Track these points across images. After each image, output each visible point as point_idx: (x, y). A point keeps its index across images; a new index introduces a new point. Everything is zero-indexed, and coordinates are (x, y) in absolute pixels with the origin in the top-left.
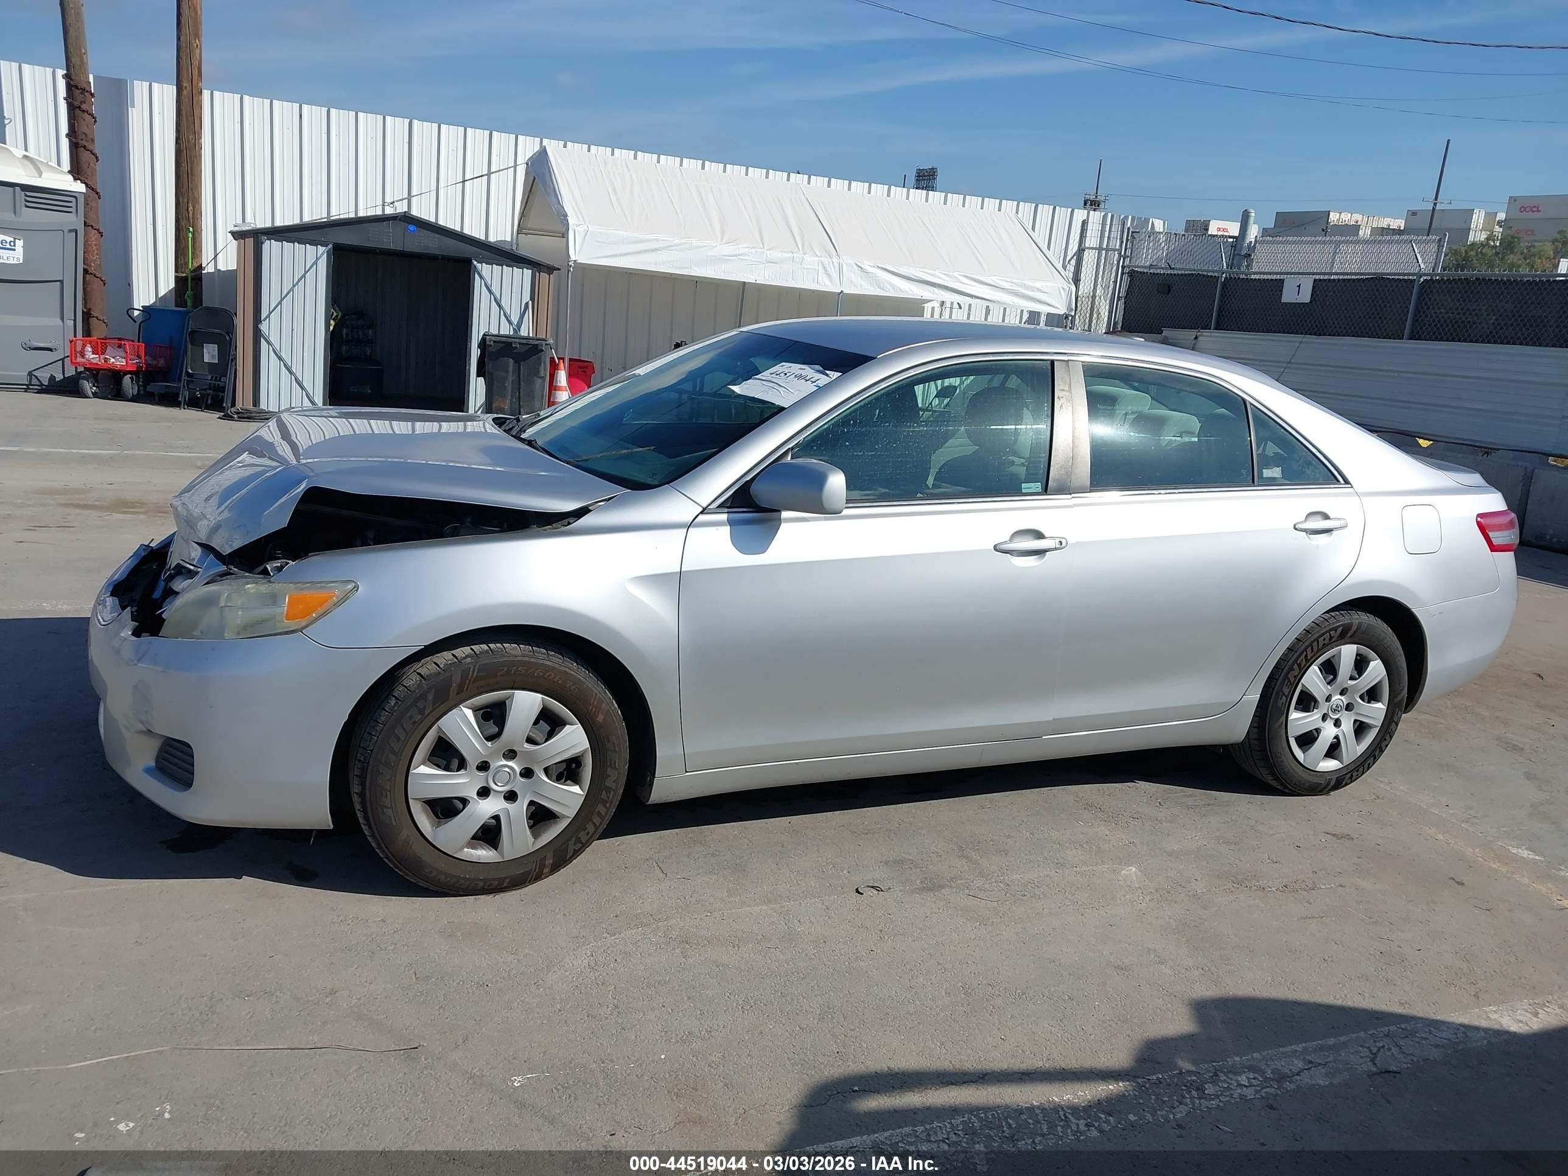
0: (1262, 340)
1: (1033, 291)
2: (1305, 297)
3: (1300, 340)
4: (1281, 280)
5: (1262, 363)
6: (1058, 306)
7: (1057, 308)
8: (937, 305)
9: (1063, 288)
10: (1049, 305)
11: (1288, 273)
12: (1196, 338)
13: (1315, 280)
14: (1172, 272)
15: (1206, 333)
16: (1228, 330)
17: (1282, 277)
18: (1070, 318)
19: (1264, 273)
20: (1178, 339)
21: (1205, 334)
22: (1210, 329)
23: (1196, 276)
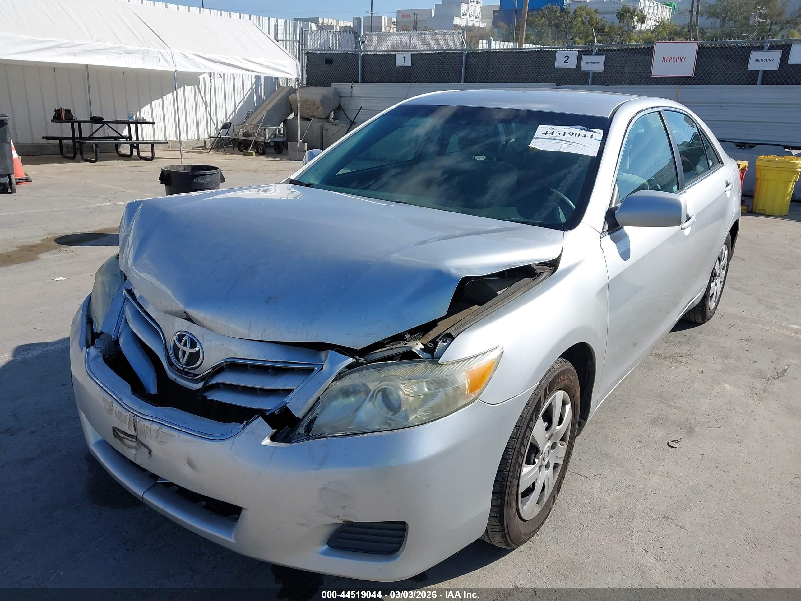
0: (384, 87)
1: (279, 66)
2: (408, 63)
3: (409, 86)
4: (393, 55)
5: (390, 99)
6: (293, 74)
7: (293, 75)
8: (206, 76)
9: (294, 64)
10: (288, 74)
11: (397, 51)
12: (352, 87)
13: (412, 54)
14: (332, 52)
15: (357, 85)
16: (369, 82)
17: (394, 53)
18: (299, 80)
19: (373, 51)
20: (340, 89)
21: (355, 85)
22: (359, 82)
23: (346, 54)
